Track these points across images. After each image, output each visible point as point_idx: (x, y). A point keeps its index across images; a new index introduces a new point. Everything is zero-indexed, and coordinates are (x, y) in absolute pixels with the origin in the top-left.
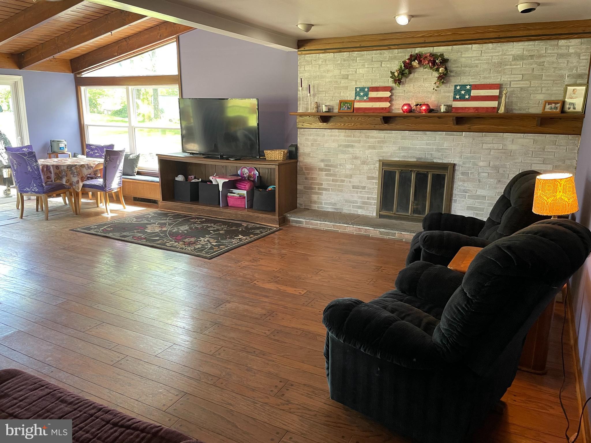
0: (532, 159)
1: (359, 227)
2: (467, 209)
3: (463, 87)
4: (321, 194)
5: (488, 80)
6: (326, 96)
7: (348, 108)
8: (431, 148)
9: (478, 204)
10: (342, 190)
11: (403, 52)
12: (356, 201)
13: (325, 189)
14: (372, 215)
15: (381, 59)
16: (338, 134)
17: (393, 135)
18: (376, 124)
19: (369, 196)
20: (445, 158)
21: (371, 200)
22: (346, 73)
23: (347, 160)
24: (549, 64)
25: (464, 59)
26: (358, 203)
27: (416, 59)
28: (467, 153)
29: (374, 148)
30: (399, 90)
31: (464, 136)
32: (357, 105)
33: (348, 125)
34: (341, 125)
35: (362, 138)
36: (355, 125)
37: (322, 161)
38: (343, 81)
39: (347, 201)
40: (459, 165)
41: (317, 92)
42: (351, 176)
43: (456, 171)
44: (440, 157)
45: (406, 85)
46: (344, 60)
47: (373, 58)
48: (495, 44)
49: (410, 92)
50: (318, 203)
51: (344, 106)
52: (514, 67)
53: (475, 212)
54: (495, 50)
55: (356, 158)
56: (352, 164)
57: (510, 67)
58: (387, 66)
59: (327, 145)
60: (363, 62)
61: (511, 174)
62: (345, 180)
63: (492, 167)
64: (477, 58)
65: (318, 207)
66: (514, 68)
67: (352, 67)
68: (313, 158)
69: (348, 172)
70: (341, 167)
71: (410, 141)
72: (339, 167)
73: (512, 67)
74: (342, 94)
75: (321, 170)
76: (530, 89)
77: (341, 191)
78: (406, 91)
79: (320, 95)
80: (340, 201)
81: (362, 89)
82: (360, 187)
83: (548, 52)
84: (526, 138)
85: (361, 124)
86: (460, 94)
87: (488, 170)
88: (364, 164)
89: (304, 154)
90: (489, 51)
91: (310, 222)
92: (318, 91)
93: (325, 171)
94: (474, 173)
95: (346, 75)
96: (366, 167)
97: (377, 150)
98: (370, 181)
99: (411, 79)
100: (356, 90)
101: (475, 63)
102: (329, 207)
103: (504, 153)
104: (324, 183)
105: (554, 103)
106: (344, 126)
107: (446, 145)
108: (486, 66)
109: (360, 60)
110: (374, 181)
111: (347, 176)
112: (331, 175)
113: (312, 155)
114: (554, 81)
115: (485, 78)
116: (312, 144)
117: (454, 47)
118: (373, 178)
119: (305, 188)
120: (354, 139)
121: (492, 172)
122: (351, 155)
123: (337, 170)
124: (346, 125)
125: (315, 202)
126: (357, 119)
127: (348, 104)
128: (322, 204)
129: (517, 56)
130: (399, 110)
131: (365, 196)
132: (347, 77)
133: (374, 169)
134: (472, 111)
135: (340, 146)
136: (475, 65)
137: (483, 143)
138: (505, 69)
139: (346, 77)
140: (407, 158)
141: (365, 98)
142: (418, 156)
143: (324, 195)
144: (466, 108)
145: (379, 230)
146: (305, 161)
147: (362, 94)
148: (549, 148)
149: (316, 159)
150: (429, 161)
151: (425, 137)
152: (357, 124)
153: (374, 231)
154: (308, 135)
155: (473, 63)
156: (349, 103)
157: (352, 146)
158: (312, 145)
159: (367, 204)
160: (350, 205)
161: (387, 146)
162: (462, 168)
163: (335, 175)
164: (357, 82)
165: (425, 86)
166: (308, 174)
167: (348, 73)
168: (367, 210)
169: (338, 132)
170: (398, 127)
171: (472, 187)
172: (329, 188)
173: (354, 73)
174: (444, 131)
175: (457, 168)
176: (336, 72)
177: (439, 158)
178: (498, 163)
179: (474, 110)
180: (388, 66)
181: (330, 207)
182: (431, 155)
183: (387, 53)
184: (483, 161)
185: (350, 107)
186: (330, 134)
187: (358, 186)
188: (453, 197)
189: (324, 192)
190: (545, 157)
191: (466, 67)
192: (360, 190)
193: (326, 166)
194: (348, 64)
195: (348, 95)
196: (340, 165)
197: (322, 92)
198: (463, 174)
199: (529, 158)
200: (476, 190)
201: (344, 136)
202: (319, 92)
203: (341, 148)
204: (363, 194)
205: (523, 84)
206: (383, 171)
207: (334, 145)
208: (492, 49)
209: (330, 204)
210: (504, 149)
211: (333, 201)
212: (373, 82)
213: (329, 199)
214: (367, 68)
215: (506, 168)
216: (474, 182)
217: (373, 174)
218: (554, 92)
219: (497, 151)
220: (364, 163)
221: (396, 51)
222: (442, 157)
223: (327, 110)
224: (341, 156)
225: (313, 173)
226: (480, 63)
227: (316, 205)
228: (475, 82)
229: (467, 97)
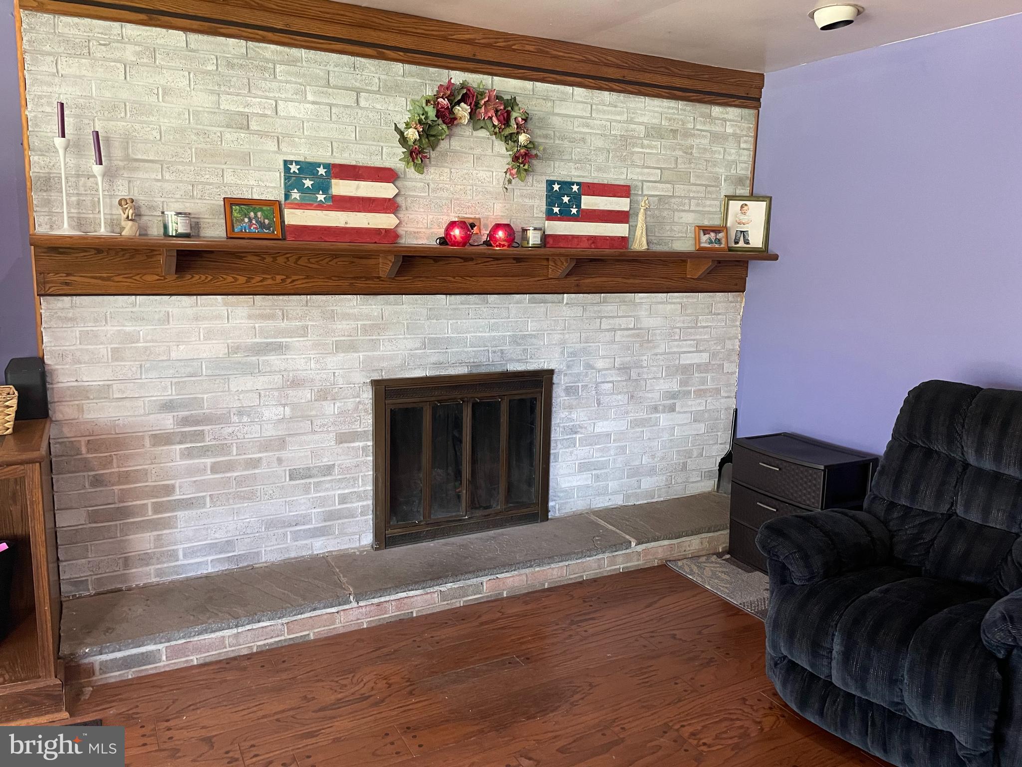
0: (680, 343)
1: (376, 601)
2: (580, 471)
3: (566, 185)
4: (167, 524)
5: (605, 175)
6: (163, 180)
7: (262, 225)
8: (500, 336)
9: (598, 456)
10: (253, 493)
11: (418, 75)
12: (305, 516)
13: (187, 504)
14: (358, 545)
15: (358, 85)
16: (223, 311)
17: (404, 306)
18: (354, 278)
19: (346, 491)
20: (531, 358)
21: (351, 502)
22: (241, 110)
23: (262, 392)
24: (699, 153)
25: (559, 119)
26: (310, 522)
27: (464, 99)
28: (573, 343)
29: (352, 347)
30: (415, 180)
31: (567, 304)
32: (294, 217)
33: (261, 281)
34: (236, 280)
35: (313, 320)
36: (289, 280)
37: (168, 406)
38: (230, 136)
39: (271, 524)
40: (560, 372)
41: (121, 164)
42: (281, 443)
43: (554, 386)
44: (520, 357)
45: (432, 170)
46: (230, 65)
47: (331, 74)
48: (615, 95)
49: (442, 189)
50: (158, 559)
51: (246, 220)
52: (648, 151)
53: (594, 472)
54: (614, 109)
55: (296, 383)
56: (284, 405)
57: (641, 150)
58: (374, 108)
59: (180, 352)
60: (296, 83)
61: (651, 379)
62: (261, 458)
63: (619, 369)
64: (584, 120)
65: (159, 573)
66: (648, 153)
67: (260, 93)
68: (127, 403)
69: (270, 432)
70: (245, 419)
71: (451, 322)
72: (235, 419)
73: (644, 150)
74: (229, 178)
75: (163, 439)
76: (673, 200)
77: (250, 497)
78: (432, 185)
79: (141, 175)
80: (249, 531)
81: (308, 168)
82: (315, 472)
83: (698, 127)
84: (670, 303)
85: (307, 277)
86: (561, 204)
87: (612, 376)
88: (326, 399)
89: (83, 393)
90: (605, 108)
91: (190, 646)
92: (127, 158)
93: (180, 443)
94: (587, 386)
95: (241, 114)
96: (330, 408)
97: (361, 354)
98: (346, 445)
99: (444, 155)
100: (287, 170)
101: (581, 133)
102: (205, 559)
103: (638, 335)
104: (177, 483)
105: (713, 231)
106: (250, 284)
107: (531, 327)
108: (600, 143)
109: (288, 73)
110: (356, 444)
111: (266, 445)
112: (205, 451)
113: (120, 391)
114: (706, 186)
115: (599, 169)
116: (114, 350)
117: (538, 84)
118: (354, 436)
119: (94, 517)
120: (284, 324)
121: (620, 379)
122: (277, 378)
123: (230, 430)
124: (253, 281)
125: (146, 559)
126: (296, 263)
127: (259, 214)
128: (177, 555)
129: (652, 128)
130: (417, 238)
131: (333, 493)
132: (245, 123)
133: (356, 409)
134: (585, 244)
135: (234, 349)
136: (579, 136)
137: (601, 318)
138: (633, 153)
139: (242, 122)
140: (446, 368)
141: (321, 197)
142: (472, 360)
143: (181, 524)
144: (573, 237)
145: (436, 588)
146: (89, 416)
147: (308, 183)
148: (703, 321)
149: (140, 403)
150: (499, 369)
151: (485, 310)
152: (294, 278)
153: (425, 597)
154: (96, 321)
155: (576, 132)
156: (261, 210)
157: (279, 348)
158: (117, 356)
159: (340, 518)
160: (285, 535)
161: (390, 340)
162: (566, 378)
163: (223, 449)
164: (283, 146)
165: (478, 175)
166: (108, 463)
167: (246, 110)
168: (342, 534)
169: (226, 304)
170: (419, 284)
171: (585, 418)
172: (204, 497)
173: (269, 112)
174: (526, 294)
175: (555, 379)
176: (202, 100)
177: (518, 361)
178: (629, 358)
179: (590, 242)
180: (378, 106)
181: (210, 558)
182: (502, 353)
183: (373, 69)
184: (604, 357)
185: (267, 221)
186: (190, 312)
187: (309, 469)
188: (552, 448)
189: (180, 514)
190: (698, 337)
191: (563, 138)
192: (316, 480)
193: (185, 421)
194: (246, 81)
195: (252, 182)
196: (240, 413)
197: (147, 165)
198: (568, 391)
199: (676, 343)
200: (593, 425)
201: (250, 317)
202: (132, 163)
203: (238, 357)
204: (327, 490)
205: (663, 190)
206: (388, 411)
207: (215, 349)
208: (610, 105)
209: (213, 547)
210: (638, 329)
211: (220, 536)
212: (335, 150)
213: (204, 532)
214: (313, 103)
215: (642, 367)
216: (590, 407)
217: (353, 423)
218: (707, 209)
219: (626, 333)
220: (324, 395)
221: (398, 67)
222: (524, 357)
223: (188, 231)
224: (241, 383)
225: (127, 457)
226: (590, 134)
227: (152, 569)
228: (583, 177)
229: (574, 211)
